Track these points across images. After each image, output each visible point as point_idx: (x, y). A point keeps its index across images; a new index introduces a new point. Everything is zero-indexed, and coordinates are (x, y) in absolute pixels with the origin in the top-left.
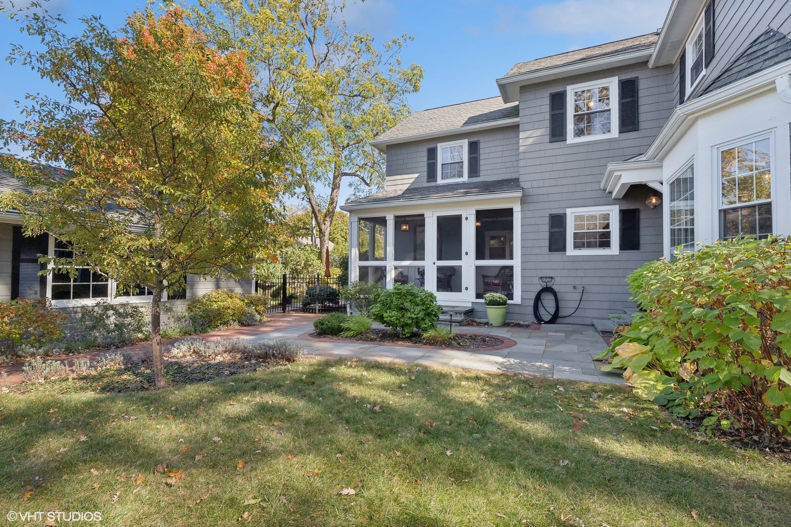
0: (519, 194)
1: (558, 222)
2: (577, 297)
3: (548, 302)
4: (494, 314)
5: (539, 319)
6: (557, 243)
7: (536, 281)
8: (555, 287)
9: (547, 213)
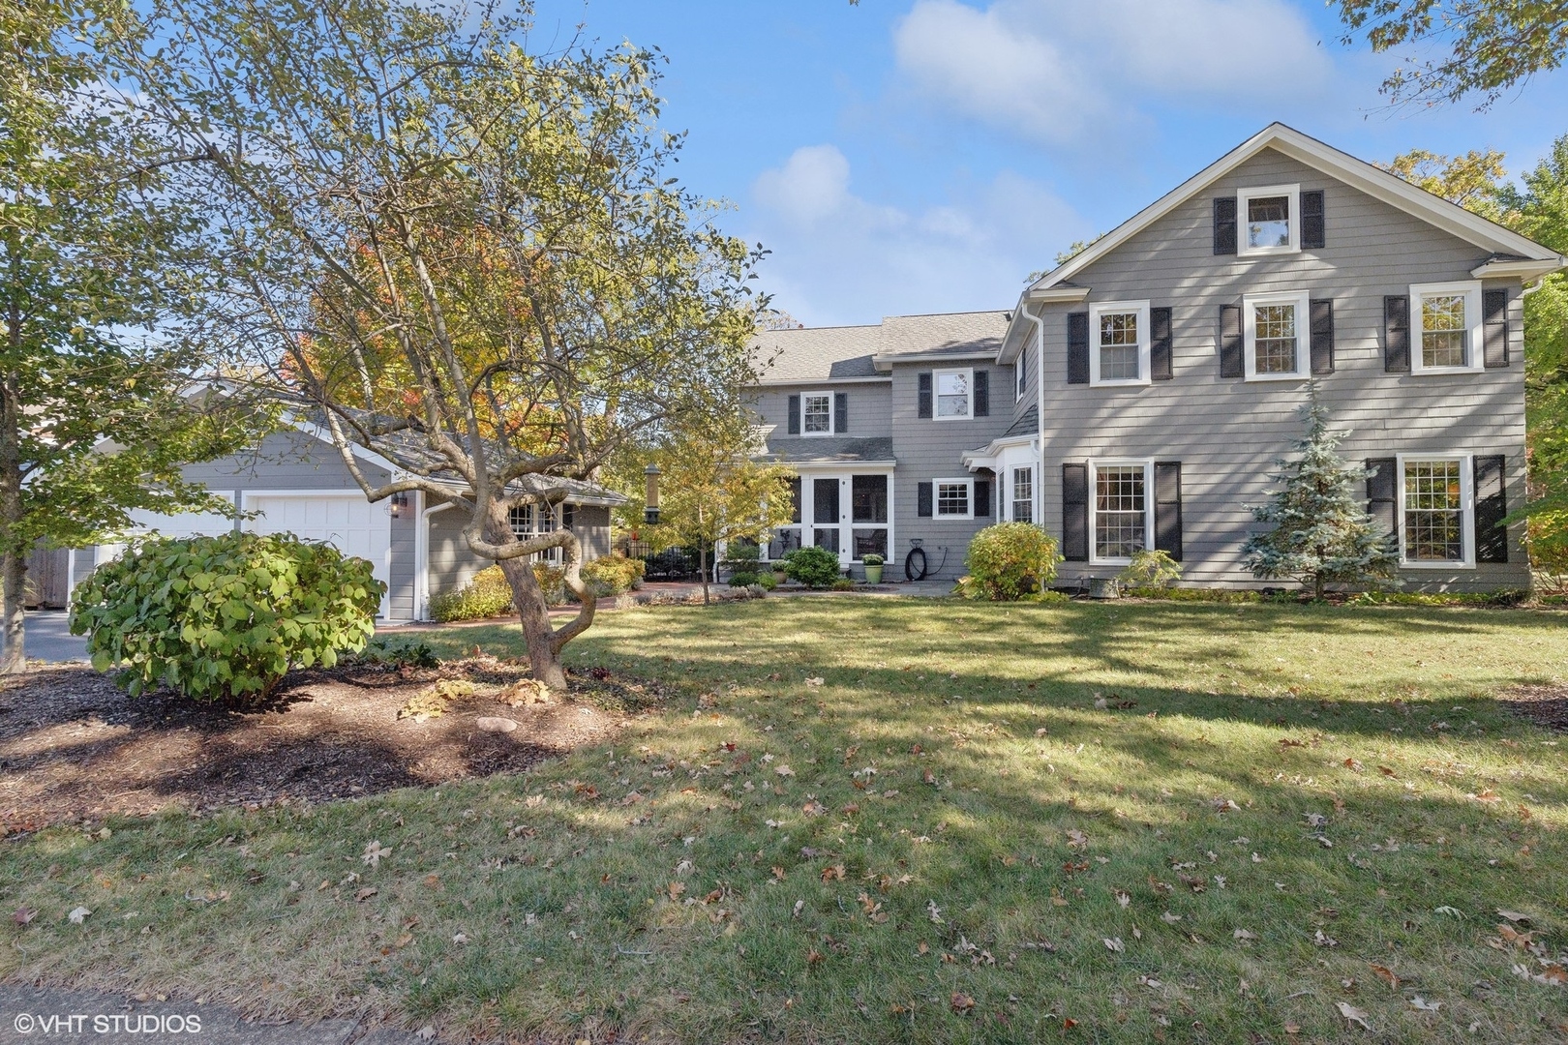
0: (893, 464)
1: (925, 489)
2: (942, 556)
3: (918, 561)
4: (872, 572)
5: (909, 576)
6: (925, 510)
7: (907, 542)
8: (924, 549)
9: (917, 481)
